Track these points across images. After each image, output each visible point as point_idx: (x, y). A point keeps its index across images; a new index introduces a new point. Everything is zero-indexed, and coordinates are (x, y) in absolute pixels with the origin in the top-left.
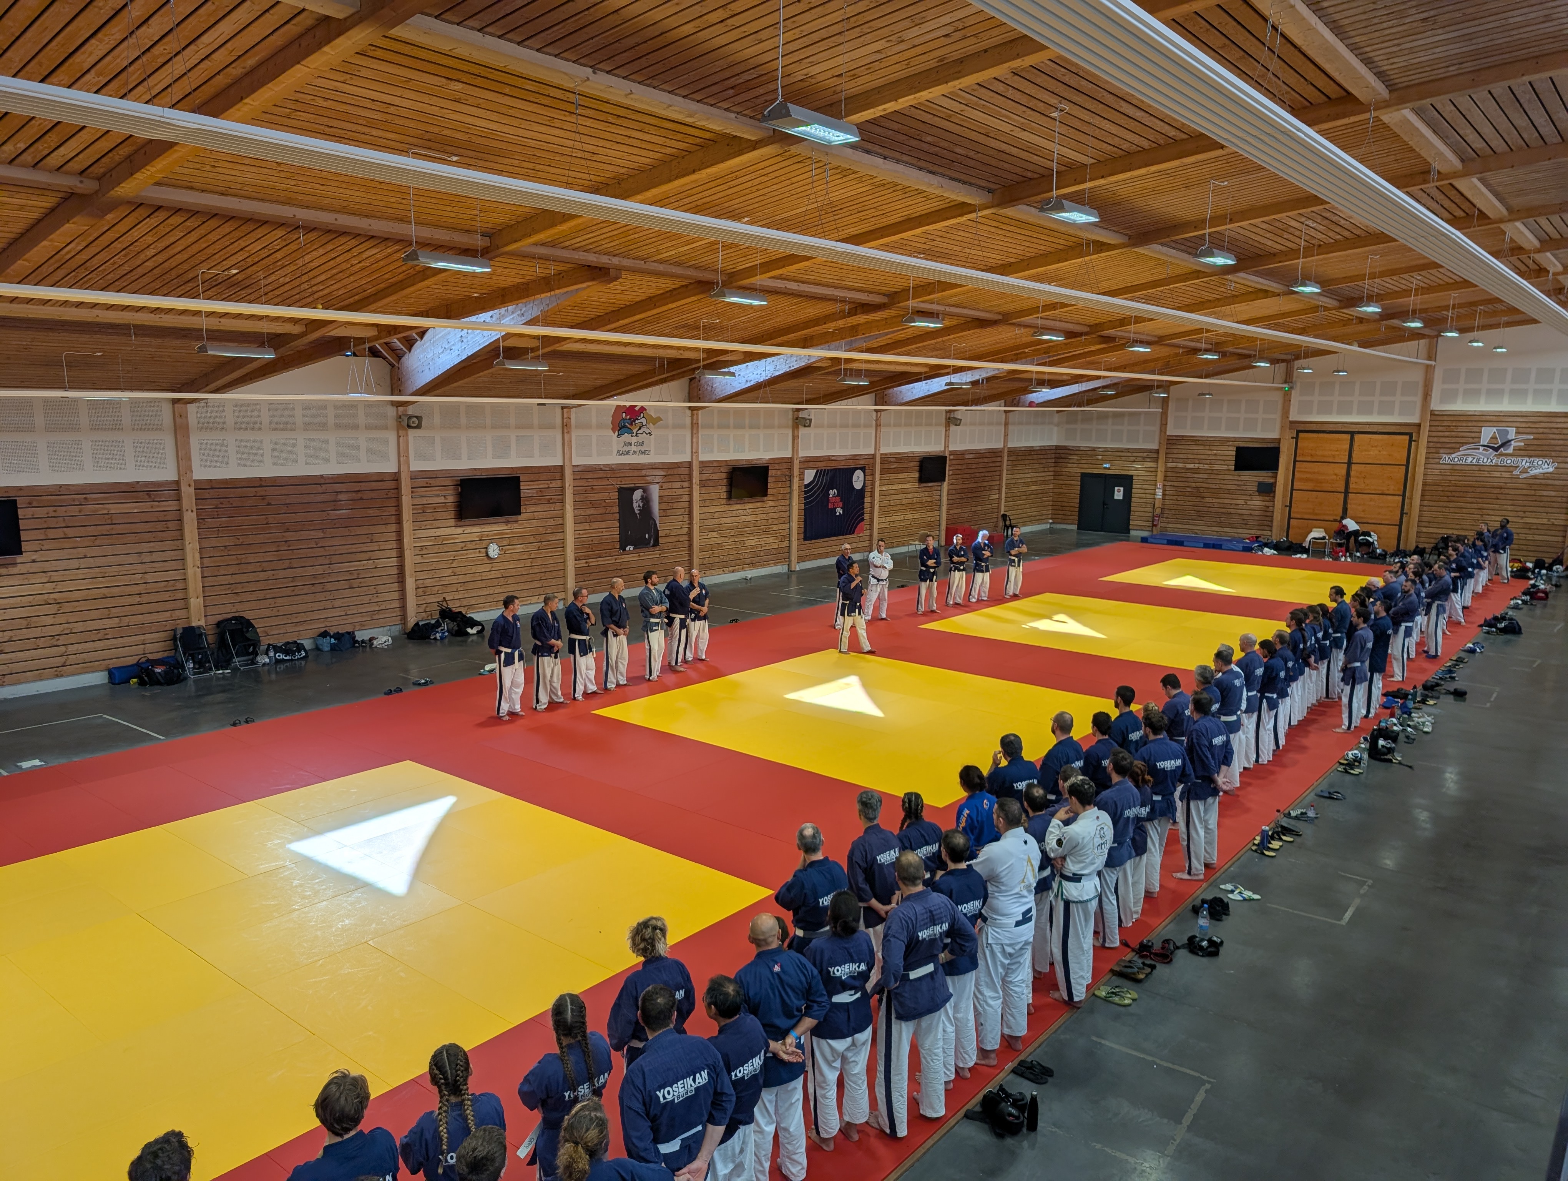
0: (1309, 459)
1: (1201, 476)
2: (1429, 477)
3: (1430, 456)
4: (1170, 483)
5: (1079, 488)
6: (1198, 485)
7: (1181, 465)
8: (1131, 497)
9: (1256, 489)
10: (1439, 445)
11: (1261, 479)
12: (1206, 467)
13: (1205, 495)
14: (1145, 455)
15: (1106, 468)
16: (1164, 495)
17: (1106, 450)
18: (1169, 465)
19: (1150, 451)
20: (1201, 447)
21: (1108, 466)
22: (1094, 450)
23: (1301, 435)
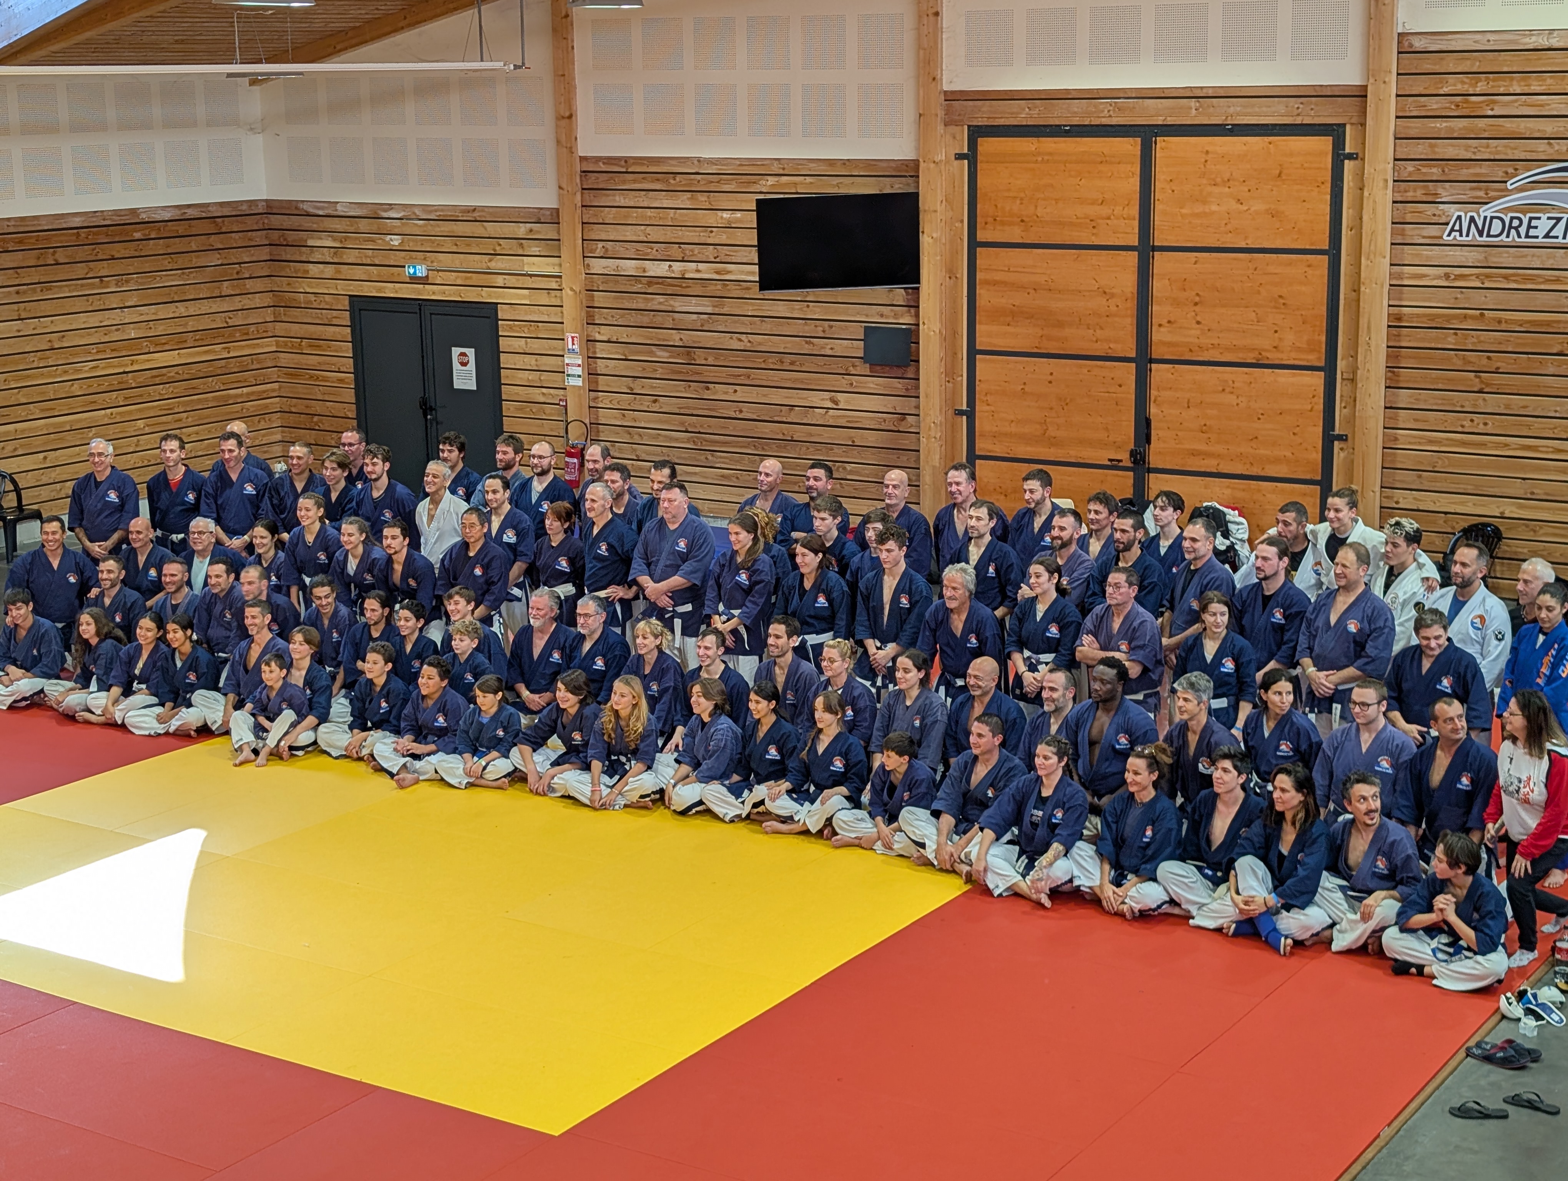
0: (1015, 235)
1: (693, 305)
2: (1410, 298)
3: (1410, 213)
4: (603, 334)
5: (347, 349)
6: (688, 337)
7: (629, 267)
8: (498, 384)
9: (859, 348)
10: (1435, 172)
11: (874, 316)
12: (706, 271)
13: (710, 374)
14: (521, 230)
15: (415, 280)
16: (592, 374)
17: (410, 213)
18: (599, 266)
19: (538, 217)
20: (683, 200)
21: (421, 271)
22: (375, 214)
23: (986, 145)
